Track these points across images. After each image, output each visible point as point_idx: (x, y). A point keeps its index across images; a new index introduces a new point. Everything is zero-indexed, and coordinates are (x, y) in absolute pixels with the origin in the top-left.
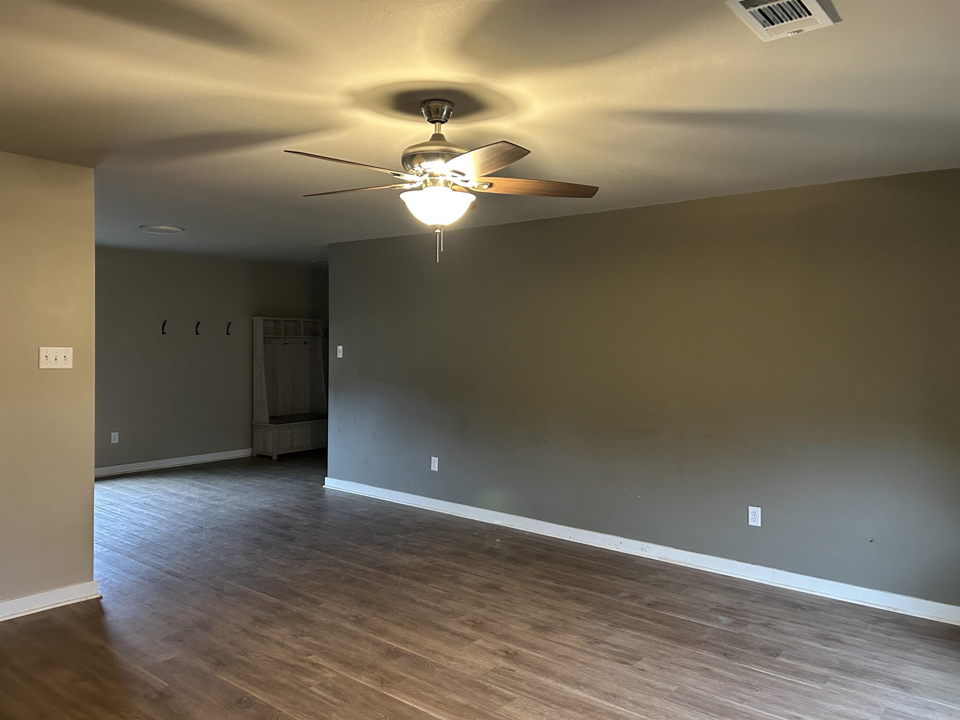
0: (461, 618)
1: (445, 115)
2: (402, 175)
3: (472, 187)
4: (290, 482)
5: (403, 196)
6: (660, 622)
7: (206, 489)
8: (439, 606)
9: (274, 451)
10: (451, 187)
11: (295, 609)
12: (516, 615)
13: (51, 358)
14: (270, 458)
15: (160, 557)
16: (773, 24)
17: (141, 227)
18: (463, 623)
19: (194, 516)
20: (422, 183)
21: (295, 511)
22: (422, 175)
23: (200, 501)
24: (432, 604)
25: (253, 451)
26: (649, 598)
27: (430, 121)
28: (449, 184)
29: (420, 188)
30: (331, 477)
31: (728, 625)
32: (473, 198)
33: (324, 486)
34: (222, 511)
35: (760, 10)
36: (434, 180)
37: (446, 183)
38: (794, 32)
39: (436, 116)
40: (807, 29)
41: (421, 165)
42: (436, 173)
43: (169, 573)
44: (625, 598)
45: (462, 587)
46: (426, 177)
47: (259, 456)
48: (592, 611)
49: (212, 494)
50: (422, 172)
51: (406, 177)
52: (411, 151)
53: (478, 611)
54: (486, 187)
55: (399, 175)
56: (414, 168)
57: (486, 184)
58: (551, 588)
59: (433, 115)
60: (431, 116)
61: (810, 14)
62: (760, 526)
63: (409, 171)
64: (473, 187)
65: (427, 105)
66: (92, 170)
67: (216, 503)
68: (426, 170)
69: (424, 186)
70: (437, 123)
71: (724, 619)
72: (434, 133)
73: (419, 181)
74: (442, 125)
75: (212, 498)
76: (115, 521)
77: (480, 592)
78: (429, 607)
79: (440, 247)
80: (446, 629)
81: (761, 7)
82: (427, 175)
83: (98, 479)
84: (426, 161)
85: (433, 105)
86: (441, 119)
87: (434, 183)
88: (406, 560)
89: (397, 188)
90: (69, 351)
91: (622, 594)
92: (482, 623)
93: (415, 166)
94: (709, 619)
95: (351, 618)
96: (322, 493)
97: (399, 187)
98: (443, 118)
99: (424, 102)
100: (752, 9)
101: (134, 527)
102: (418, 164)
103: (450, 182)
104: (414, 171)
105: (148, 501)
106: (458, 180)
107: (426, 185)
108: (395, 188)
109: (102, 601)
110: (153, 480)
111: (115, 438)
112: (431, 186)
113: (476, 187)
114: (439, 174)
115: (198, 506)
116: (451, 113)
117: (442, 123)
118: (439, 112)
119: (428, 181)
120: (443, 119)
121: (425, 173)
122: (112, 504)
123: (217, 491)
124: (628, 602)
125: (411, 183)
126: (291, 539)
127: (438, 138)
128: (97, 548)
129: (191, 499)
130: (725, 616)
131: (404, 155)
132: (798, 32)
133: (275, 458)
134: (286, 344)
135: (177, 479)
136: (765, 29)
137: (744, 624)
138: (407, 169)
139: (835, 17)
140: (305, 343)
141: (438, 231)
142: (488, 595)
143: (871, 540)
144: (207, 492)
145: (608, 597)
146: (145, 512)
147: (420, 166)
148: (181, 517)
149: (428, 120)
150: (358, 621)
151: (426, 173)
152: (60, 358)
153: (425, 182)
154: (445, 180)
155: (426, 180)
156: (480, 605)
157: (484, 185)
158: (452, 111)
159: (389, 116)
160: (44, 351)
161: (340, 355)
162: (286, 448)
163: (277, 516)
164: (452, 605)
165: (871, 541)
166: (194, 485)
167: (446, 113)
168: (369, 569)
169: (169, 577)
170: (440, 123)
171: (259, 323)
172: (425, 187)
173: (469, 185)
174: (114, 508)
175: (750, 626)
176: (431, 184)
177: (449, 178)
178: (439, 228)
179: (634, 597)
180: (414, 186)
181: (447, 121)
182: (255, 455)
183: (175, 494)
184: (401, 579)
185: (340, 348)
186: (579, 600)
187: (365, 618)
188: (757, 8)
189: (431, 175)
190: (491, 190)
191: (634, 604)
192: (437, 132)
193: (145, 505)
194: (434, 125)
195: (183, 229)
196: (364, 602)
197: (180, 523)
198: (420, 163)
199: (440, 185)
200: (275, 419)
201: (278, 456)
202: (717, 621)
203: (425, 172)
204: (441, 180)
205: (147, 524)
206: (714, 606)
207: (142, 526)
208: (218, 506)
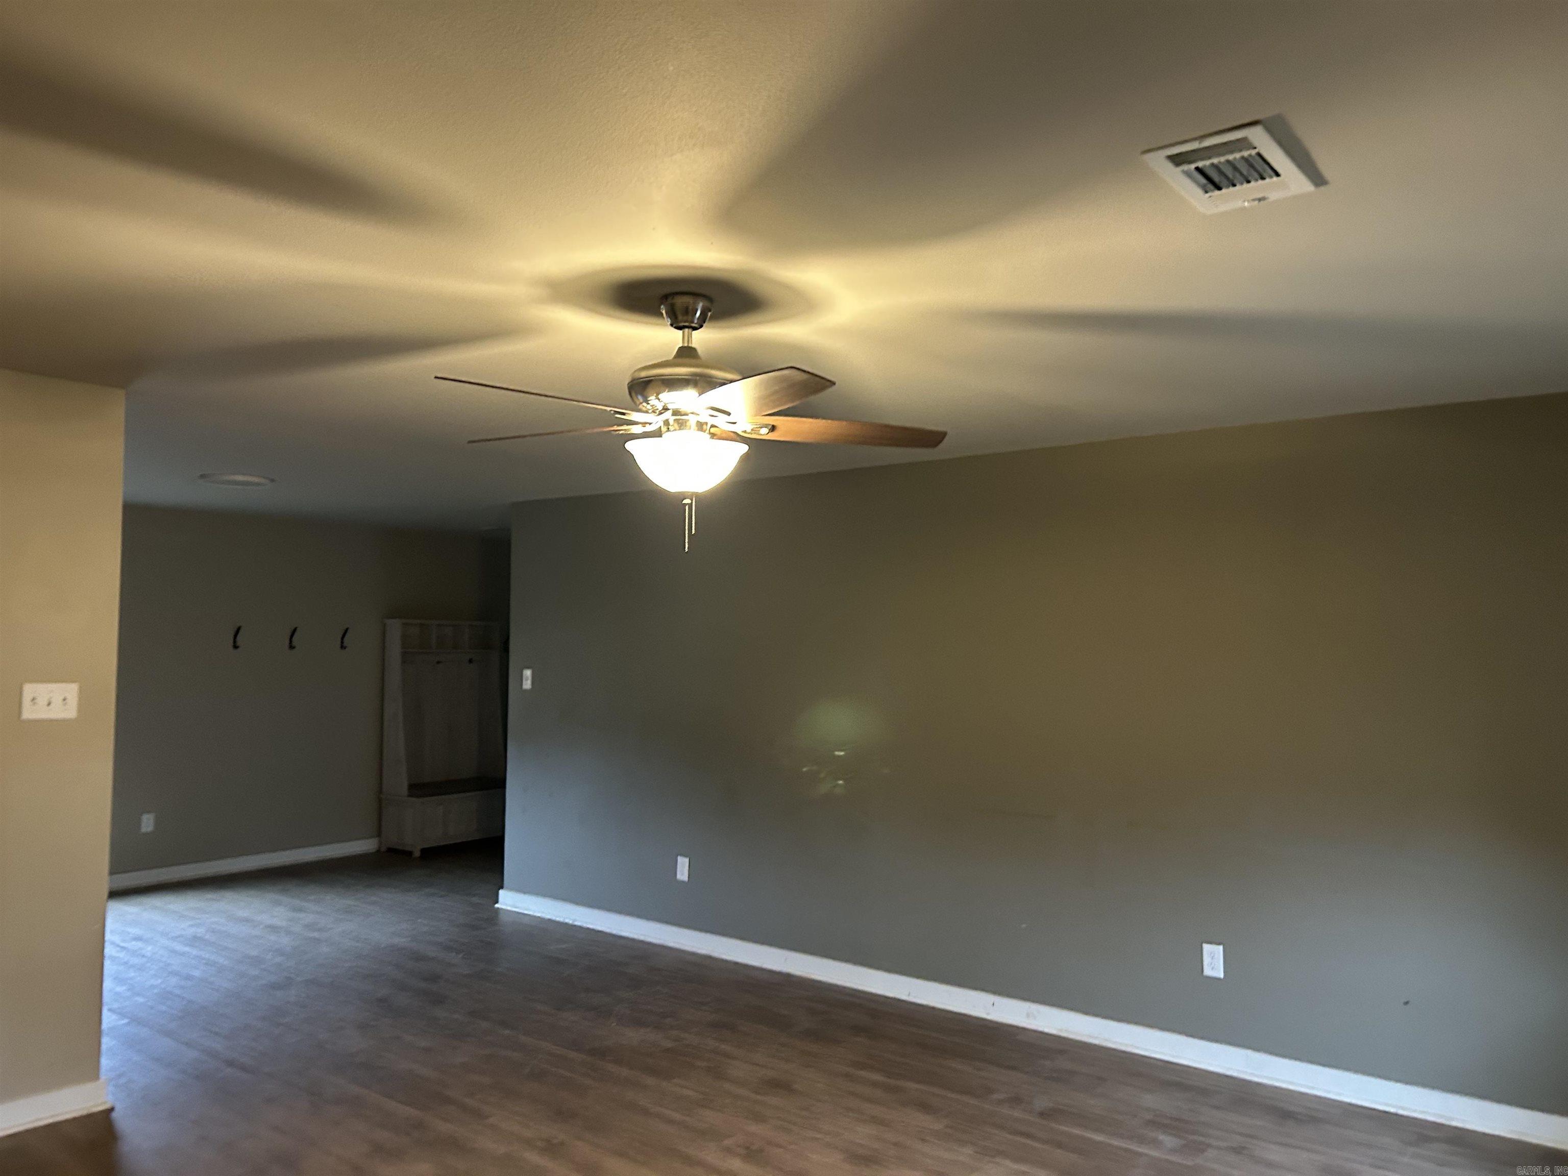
0: (727, 1142)
1: (699, 316)
2: (628, 414)
3: (743, 432)
4: (441, 896)
5: (630, 446)
6: (1060, 1145)
7: (300, 910)
8: (687, 1119)
9: (415, 843)
10: (708, 431)
11: (444, 1128)
12: (819, 1136)
13: (42, 701)
14: (410, 854)
15: (216, 1034)
16: (1219, 188)
17: (202, 476)
18: (728, 1151)
19: (278, 959)
20: (662, 424)
21: (448, 948)
22: (661, 413)
23: (288, 933)
24: (677, 1116)
25: (380, 843)
26: (1042, 1103)
27: (674, 326)
28: (705, 427)
29: (658, 434)
30: (511, 889)
31: (1173, 1151)
32: (744, 448)
33: (497, 906)
34: (325, 949)
35: (1197, 169)
36: (681, 421)
37: (701, 426)
38: (1254, 200)
39: (685, 318)
40: (1273, 196)
41: (660, 396)
42: (683, 409)
43: (231, 1063)
44: (1000, 1102)
45: (727, 1086)
46: (668, 415)
47: (390, 850)
48: (947, 1127)
49: (309, 918)
50: (660, 408)
51: (634, 416)
52: (644, 374)
53: (753, 1128)
54: (764, 431)
55: (623, 414)
56: (649, 402)
57: (766, 426)
58: (875, 1084)
59: (680, 318)
60: (676, 318)
61: (1278, 175)
62: (1222, 976)
63: (641, 407)
64: (745, 432)
65: (670, 301)
66: (121, 393)
67: (316, 935)
68: (667, 405)
69: (664, 429)
70: (686, 330)
71: (1168, 1141)
72: (681, 345)
73: (656, 421)
74: (695, 333)
75: (308, 926)
76: (141, 969)
77: (757, 1093)
78: (671, 1122)
79: (691, 526)
80: (700, 1163)
81: (1200, 164)
82: (669, 413)
83: (115, 894)
84: (668, 392)
85: (680, 301)
86: (693, 322)
87: (682, 424)
88: (633, 1036)
89: (621, 432)
90: (71, 690)
91: (995, 1096)
92: (761, 1151)
93: (649, 399)
94: (1142, 1140)
95: (539, 1144)
96: (495, 915)
97: (625, 430)
98: (696, 321)
99: (665, 298)
100: (1185, 167)
101: (174, 980)
102: (655, 395)
103: (706, 423)
104: (649, 407)
105: (200, 931)
106: (721, 421)
107: (668, 429)
108: (617, 432)
109: (114, 1115)
110: (210, 895)
111: (148, 823)
112: (675, 430)
113: (749, 430)
114: (689, 411)
115: (285, 941)
116: (709, 314)
117: (695, 329)
118: (689, 312)
119: (671, 422)
120: (696, 324)
121: (666, 409)
122: (138, 939)
123: (318, 913)
124: (1005, 1110)
125: (644, 424)
126: (439, 1000)
127: (686, 353)
128: (108, 1019)
129: (273, 929)
130: (1170, 1134)
131: (632, 381)
132: (1260, 200)
133: (417, 854)
134: (438, 662)
135: (252, 892)
136: (1207, 195)
137: (1199, 1149)
138: (638, 403)
139: (1317, 179)
140: (470, 661)
141: (687, 501)
142: (773, 1100)
143: (1406, 1001)
144: (302, 915)
145: (973, 1101)
146: (195, 952)
147: (659, 399)
148: (256, 961)
149: (672, 325)
150: (551, 1148)
151: (669, 409)
152: (57, 700)
153: (666, 423)
154: (698, 421)
155: (667, 420)
156: (759, 1118)
157: (761, 428)
158: (710, 311)
159: (609, 316)
160: (29, 690)
161: (527, 685)
162: (435, 837)
163: (419, 957)
164: (710, 1117)
165: (1406, 1003)
166: (278, 903)
167: (700, 314)
168: (572, 1055)
169: (229, 1070)
170: (690, 330)
171: (395, 628)
172: (667, 431)
173: (738, 429)
174: (140, 944)
175: (1210, 1153)
176: (676, 426)
177: (705, 417)
178: (689, 497)
179: (1016, 1100)
180: (649, 429)
181: (701, 326)
182: (383, 849)
183: (246, 920)
184: (625, 1072)
185: (528, 673)
186: (925, 1107)
187: (562, 1144)
188: (1193, 166)
189: (676, 413)
190: (773, 436)
191: (1017, 1114)
192: (686, 345)
193: (195, 940)
194: (680, 332)
195: (272, 480)
196: (562, 1115)
197: (255, 972)
198: (658, 394)
199: (690, 429)
200: (419, 789)
201: (423, 851)
202: (1156, 1143)
203: (665, 407)
204: (692, 420)
205: (197, 973)
206: (1149, 1117)
207: (189, 978)
208: (318, 941)
